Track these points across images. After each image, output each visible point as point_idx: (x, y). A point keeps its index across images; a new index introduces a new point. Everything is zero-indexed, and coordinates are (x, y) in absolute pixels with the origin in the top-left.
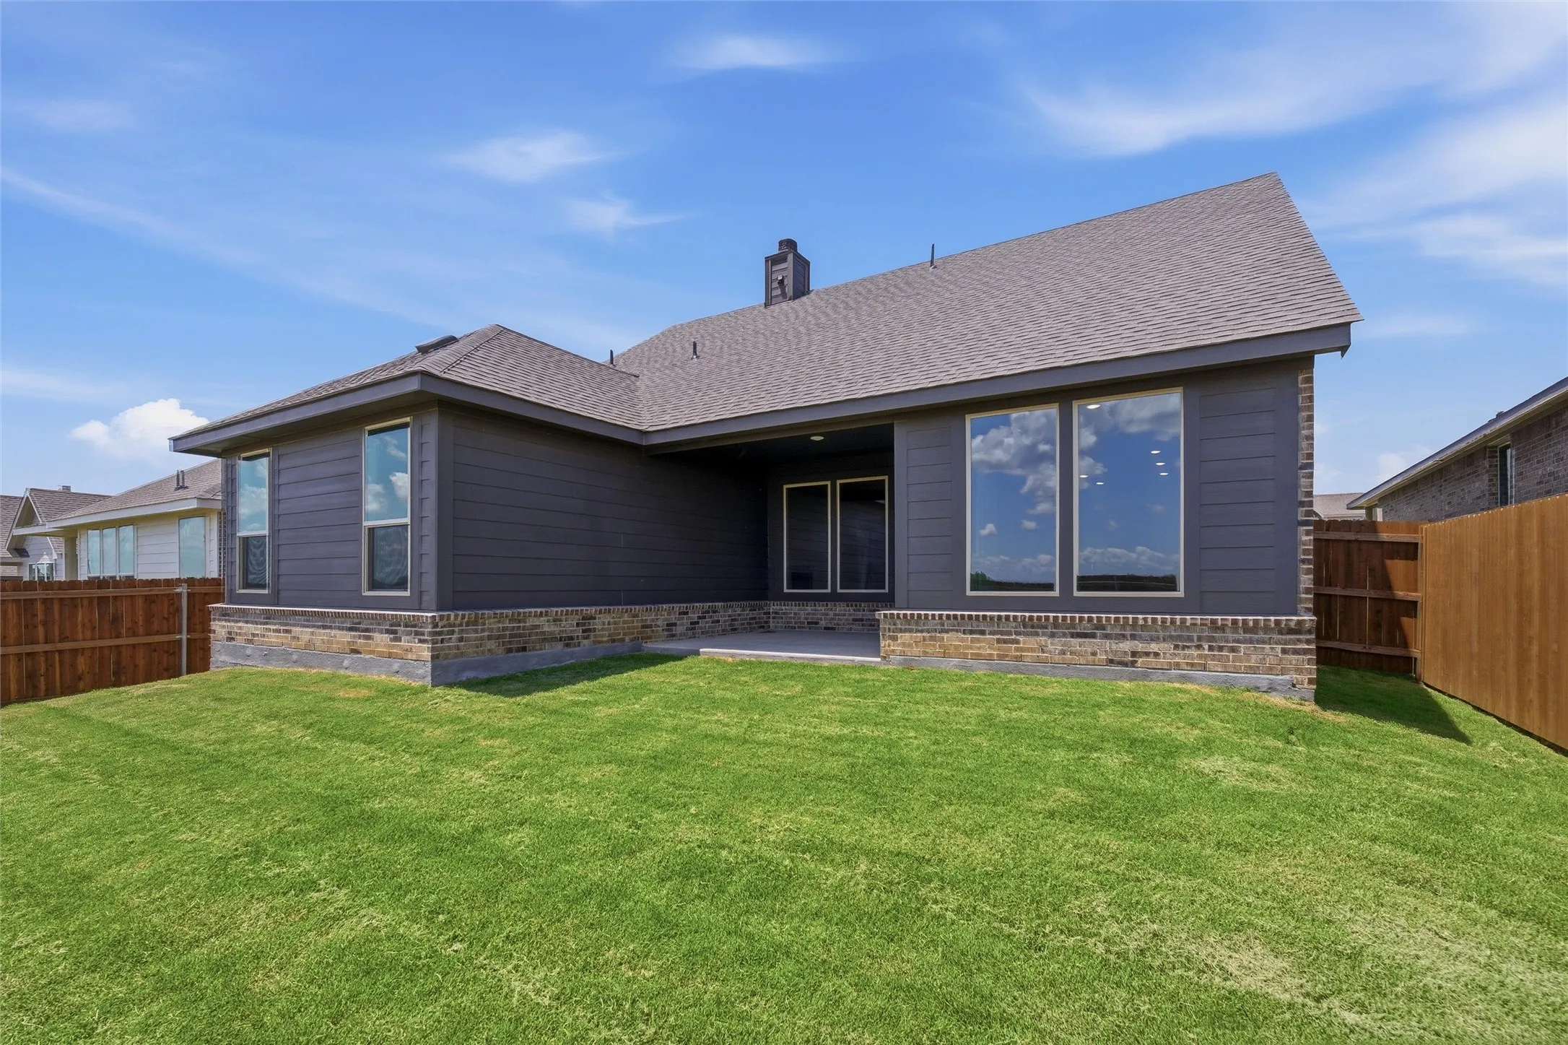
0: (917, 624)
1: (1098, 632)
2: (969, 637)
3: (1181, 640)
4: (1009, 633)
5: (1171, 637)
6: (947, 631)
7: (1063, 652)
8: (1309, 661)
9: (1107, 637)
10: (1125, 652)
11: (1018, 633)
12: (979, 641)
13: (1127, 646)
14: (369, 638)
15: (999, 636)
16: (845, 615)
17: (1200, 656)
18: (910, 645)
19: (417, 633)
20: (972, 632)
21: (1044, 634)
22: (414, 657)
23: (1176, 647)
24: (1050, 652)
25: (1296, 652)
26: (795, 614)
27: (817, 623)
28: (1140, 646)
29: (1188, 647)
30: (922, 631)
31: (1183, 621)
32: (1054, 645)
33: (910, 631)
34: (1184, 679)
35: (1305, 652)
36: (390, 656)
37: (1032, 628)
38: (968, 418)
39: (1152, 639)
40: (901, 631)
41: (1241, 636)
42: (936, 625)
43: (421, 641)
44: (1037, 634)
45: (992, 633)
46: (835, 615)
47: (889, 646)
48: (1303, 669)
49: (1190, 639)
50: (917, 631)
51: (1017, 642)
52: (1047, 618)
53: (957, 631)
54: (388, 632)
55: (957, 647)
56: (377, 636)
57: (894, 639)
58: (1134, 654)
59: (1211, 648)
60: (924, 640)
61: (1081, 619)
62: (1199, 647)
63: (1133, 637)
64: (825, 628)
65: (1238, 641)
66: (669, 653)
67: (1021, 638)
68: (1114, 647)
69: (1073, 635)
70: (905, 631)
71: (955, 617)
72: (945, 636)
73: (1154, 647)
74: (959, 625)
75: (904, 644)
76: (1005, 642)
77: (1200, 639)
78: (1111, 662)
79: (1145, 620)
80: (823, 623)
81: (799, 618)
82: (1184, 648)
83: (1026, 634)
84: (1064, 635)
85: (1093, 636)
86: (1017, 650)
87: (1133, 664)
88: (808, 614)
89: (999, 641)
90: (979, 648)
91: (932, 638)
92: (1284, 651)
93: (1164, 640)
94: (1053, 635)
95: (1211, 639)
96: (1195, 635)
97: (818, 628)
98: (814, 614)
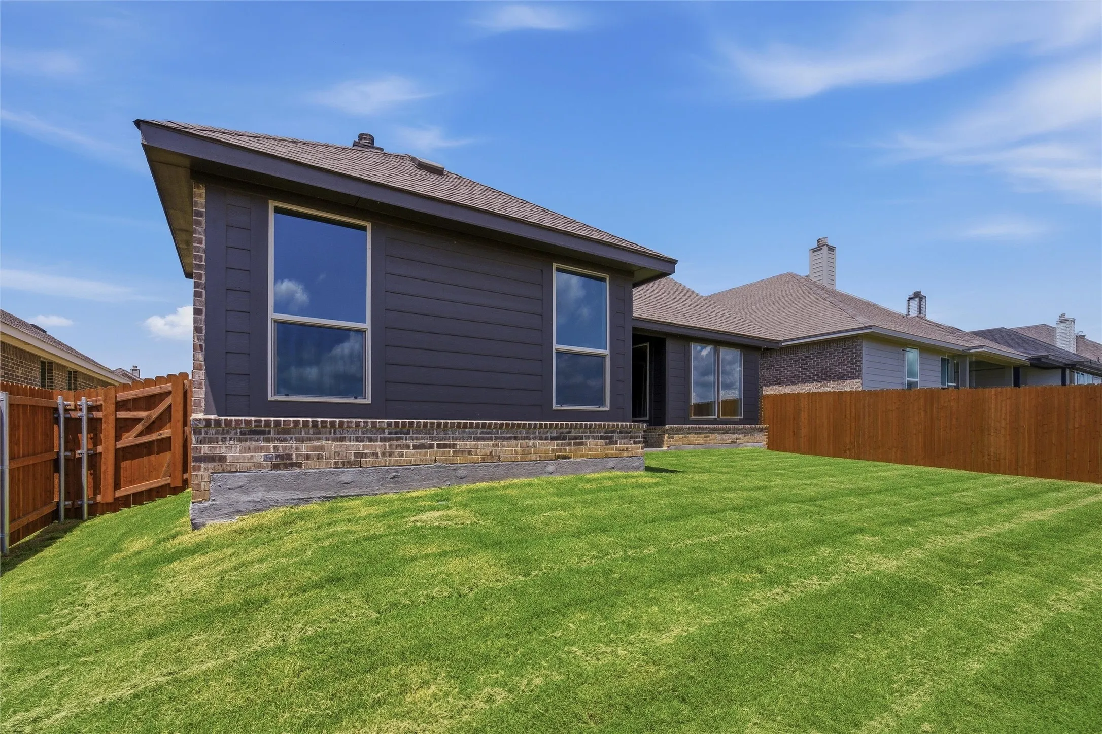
0: (680, 431)
1: (729, 431)
3: (745, 432)
8: (766, 438)
9: (731, 433)
14: (581, 444)
18: (678, 441)
19: (631, 438)
22: (630, 454)
23: (744, 436)
28: (737, 436)
33: (678, 434)
35: (766, 435)
36: (607, 456)
38: (692, 344)
40: (675, 434)
41: (756, 431)
43: (635, 443)
48: (765, 441)
50: (681, 434)
54: (602, 438)
55: (693, 440)
56: (590, 442)
57: (672, 438)
58: (736, 439)
59: (750, 435)
60: (682, 438)
63: (736, 433)
69: (723, 433)
72: (689, 435)
77: (748, 432)
87: (736, 442)
90: (699, 440)
91: (685, 437)
93: (742, 434)
94: (718, 433)
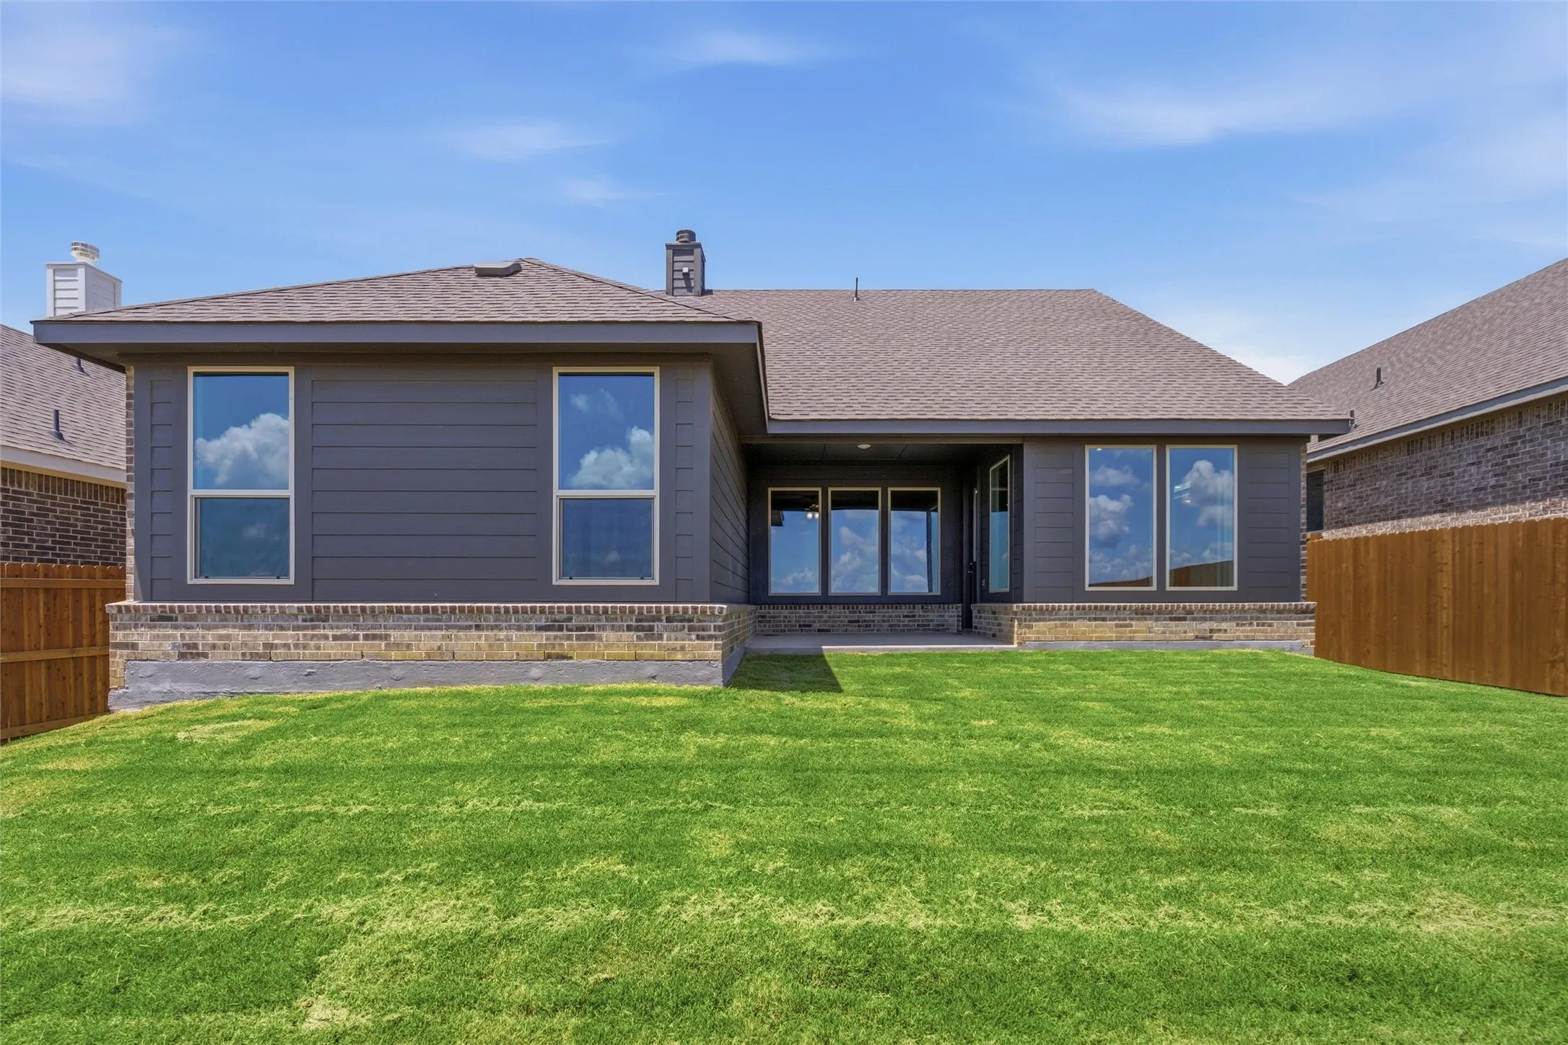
0: (1050, 614)
1: (1189, 616)
2: (1094, 623)
3: (1241, 618)
4: (1125, 619)
5: (1235, 619)
6: (1075, 619)
7: (1164, 632)
8: (1311, 631)
9: (1194, 619)
10: (1206, 630)
11: (1131, 619)
12: (1101, 626)
13: (1207, 625)
14: (591, 638)
15: (1117, 622)
16: (840, 617)
17: (1251, 631)
18: (1044, 633)
20: (1095, 619)
21: (1151, 619)
22: (689, 657)
23: (1237, 625)
24: (1155, 633)
25: (1304, 625)
26: (785, 617)
27: (810, 626)
28: (1215, 625)
29: (1245, 624)
30: (1054, 620)
31: (1243, 607)
32: (1158, 627)
33: (1045, 620)
34: (1243, 646)
35: (1309, 624)
36: (640, 658)
37: (1142, 614)
38: (1088, 449)
39: (1223, 620)
40: (1036, 620)
41: (1275, 616)
42: (1066, 614)
44: (1146, 619)
45: (1111, 620)
46: (829, 617)
47: (1025, 633)
48: (1308, 636)
49: (1245, 619)
50: (1050, 620)
51: (1131, 626)
52: (1154, 607)
53: (1084, 619)
54: (629, 629)
55: (1084, 632)
56: (608, 635)
57: (1030, 627)
58: (1211, 631)
59: (1258, 625)
60: (1056, 627)
61: (1178, 608)
62: (1251, 624)
63: (1211, 619)
64: (819, 630)
65: (1272, 619)
66: (783, 653)
67: (1133, 623)
68: (1198, 627)
69: (1171, 619)
70: (1040, 620)
71: (1084, 608)
72: (1074, 623)
73: (1224, 625)
74: (1084, 614)
75: (1038, 632)
76: (1121, 626)
77: (1251, 618)
78: (1197, 637)
79: (1220, 606)
80: (817, 625)
81: (789, 621)
82: (1242, 625)
83: (1138, 620)
84: (1165, 620)
85: (1184, 619)
86: (1130, 632)
87: (1210, 638)
88: (800, 617)
89: (1117, 626)
90: (1102, 632)
91: (1062, 626)
92: (1298, 625)
93: (1230, 620)
94: (1157, 620)
95: (1258, 618)
96: (1249, 616)
97: (810, 631)
98: (805, 617)
